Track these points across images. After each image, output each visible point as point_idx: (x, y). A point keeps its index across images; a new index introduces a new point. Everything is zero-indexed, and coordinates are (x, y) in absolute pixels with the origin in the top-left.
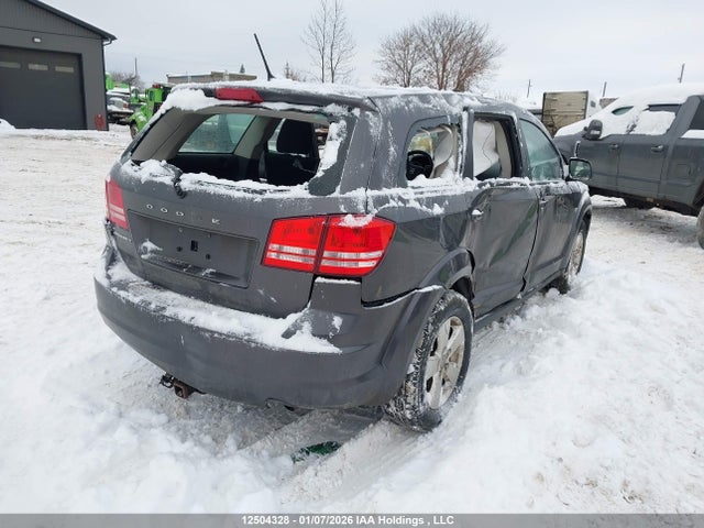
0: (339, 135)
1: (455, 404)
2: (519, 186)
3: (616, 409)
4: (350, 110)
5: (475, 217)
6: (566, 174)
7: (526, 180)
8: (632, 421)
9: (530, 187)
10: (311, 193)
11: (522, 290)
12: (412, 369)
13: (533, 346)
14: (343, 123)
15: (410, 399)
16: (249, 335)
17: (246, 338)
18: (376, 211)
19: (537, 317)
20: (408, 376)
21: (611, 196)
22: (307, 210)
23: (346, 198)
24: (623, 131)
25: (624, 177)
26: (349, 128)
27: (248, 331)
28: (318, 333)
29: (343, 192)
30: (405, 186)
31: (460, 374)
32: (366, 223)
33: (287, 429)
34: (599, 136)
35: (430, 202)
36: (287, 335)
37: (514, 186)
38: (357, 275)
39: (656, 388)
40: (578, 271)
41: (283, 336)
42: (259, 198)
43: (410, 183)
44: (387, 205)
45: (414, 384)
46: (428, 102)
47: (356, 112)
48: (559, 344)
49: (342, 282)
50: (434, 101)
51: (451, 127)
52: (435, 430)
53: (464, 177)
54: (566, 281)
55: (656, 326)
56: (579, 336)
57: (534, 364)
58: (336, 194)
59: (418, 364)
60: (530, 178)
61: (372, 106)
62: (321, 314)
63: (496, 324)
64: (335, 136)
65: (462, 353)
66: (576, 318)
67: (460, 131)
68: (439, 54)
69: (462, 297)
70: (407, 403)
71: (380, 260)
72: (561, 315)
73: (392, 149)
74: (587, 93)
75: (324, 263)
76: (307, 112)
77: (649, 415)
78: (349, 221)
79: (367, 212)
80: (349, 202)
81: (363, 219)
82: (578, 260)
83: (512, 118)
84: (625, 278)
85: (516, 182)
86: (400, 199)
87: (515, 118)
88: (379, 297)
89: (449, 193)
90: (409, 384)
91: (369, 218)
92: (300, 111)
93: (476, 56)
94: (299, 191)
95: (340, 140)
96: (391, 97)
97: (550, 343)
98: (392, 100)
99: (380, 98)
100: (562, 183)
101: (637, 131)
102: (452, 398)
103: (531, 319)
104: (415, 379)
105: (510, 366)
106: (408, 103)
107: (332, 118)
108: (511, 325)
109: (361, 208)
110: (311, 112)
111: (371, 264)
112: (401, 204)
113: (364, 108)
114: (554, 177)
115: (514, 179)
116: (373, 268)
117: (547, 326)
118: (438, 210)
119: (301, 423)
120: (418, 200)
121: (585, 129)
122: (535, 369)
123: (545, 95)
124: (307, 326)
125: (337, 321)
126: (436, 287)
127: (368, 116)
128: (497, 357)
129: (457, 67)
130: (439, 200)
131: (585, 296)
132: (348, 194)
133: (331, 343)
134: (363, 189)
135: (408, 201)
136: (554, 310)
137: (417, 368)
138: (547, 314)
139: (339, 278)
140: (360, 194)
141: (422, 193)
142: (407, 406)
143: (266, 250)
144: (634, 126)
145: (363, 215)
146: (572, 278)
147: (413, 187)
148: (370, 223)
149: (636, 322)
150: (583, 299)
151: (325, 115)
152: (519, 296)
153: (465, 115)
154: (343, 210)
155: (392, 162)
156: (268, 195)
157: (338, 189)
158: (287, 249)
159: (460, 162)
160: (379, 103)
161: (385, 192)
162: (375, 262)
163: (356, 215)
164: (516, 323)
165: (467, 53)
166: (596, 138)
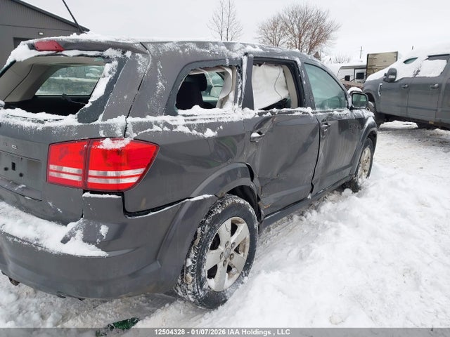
0: (110, 73)
1: (241, 286)
2: (301, 114)
3: (371, 289)
4: (124, 53)
5: (254, 138)
6: (350, 105)
7: (309, 110)
8: (382, 299)
9: (312, 115)
10: (79, 121)
11: (311, 192)
12: (189, 263)
13: (317, 235)
14: (115, 63)
15: (190, 286)
16: (38, 240)
17: (35, 243)
18: (135, 135)
19: (329, 211)
20: (187, 268)
21: (405, 121)
22: (74, 135)
23: (106, 125)
24: (411, 75)
25: (412, 107)
26: (119, 68)
27: (38, 236)
28: (88, 239)
29: (104, 119)
30: (175, 114)
31: (247, 261)
32: (123, 145)
33: (102, 308)
34: (395, 79)
35: (202, 127)
36: (65, 241)
37: (296, 114)
38: (119, 190)
39: (408, 270)
40: (368, 175)
41: (62, 242)
42: (40, 127)
43: (180, 112)
44: (149, 130)
45: (193, 275)
46: (207, 48)
47: (129, 54)
48: (337, 234)
49: (104, 196)
50: (212, 47)
51: (230, 67)
52: (220, 308)
53: (243, 107)
54: (357, 183)
55: (421, 217)
56: (357, 227)
57: (311, 251)
58: (99, 122)
59: (195, 258)
60: (313, 108)
61: (143, 49)
62: (91, 223)
63: (296, 217)
64: (107, 74)
65: (248, 245)
66: (355, 212)
67: (240, 72)
68: (296, 31)
69: (242, 201)
70: (188, 290)
71: (141, 176)
72: (345, 210)
73: (160, 83)
74: (397, 53)
75: (91, 180)
76: (91, 56)
77: (398, 295)
78: (107, 144)
79: (125, 136)
80: (108, 128)
81: (120, 142)
82: (367, 167)
83: (296, 62)
84: (402, 180)
85: (298, 111)
86: (166, 124)
87: (299, 63)
88: (143, 207)
89: (225, 120)
90: (188, 275)
91: (127, 141)
92: (87, 56)
93: (320, 32)
94: (71, 120)
95: (111, 76)
96: (166, 42)
97: (330, 233)
98: (166, 45)
99: (152, 43)
100: (346, 111)
101: (421, 74)
102: (239, 280)
103: (324, 213)
104: (192, 271)
105: (295, 251)
106: (182, 48)
107: (108, 60)
108: (308, 218)
109: (119, 133)
110: (94, 56)
111: (133, 180)
112: (166, 129)
113: (134, 51)
114: (341, 107)
115: (300, 109)
116: (135, 184)
117: (334, 218)
118: (209, 133)
119: (114, 302)
120: (189, 126)
121: (385, 75)
122: (311, 255)
123: (368, 55)
124: (79, 234)
125: (104, 230)
126: (207, 196)
127: (138, 57)
128: (290, 244)
129: (308, 39)
130: (213, 126)
131: (368, 195)
132: (109, 121)
133: (99, 247)
134: (123, 117)
135: (176, 127)
136: (342, 205)
137: (194, 262)
138: (335, 210)
139: (102, 193)
140: (120, 121)
141: (194, 120)
142: (189, 292)
143: (48, 170)
144: (419, 71)
145: (121, 139)
146: (362, 180)
147: (184, 116)
148: (127, 146)
149: (405, 214)
150: (366, 197)
151: (104, 57)
152: (309, 197)
153: (245, 59)
154: (102, 134)
155: (160, 95)
156: (47, 124)
157: (101, 117)
158: (65, 169)
159: (239, 96)
160: (151, 47)
161: (150, 118)
162: (137, 178)
163: (113, 138)
164: (312, 216)
165: (315, 30)
166: (392, 81)
